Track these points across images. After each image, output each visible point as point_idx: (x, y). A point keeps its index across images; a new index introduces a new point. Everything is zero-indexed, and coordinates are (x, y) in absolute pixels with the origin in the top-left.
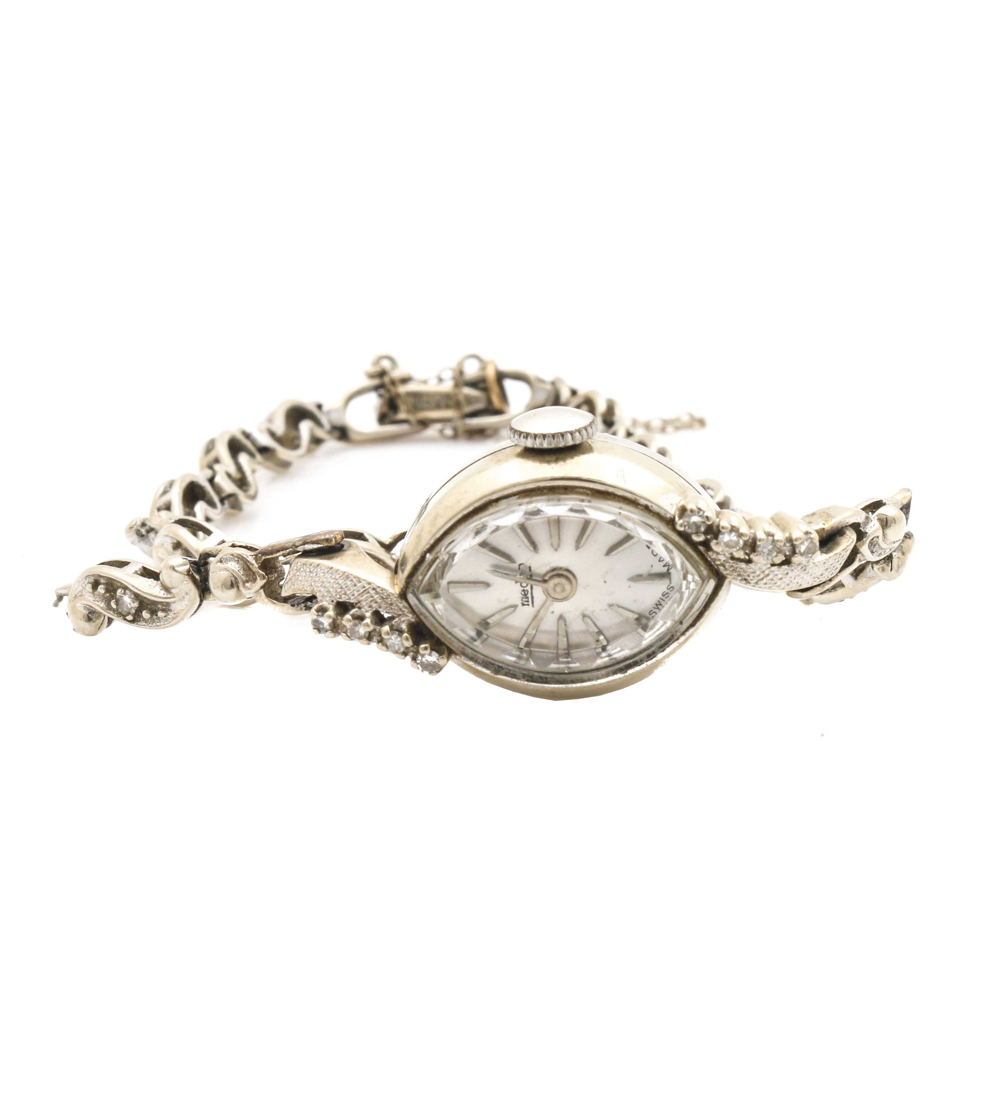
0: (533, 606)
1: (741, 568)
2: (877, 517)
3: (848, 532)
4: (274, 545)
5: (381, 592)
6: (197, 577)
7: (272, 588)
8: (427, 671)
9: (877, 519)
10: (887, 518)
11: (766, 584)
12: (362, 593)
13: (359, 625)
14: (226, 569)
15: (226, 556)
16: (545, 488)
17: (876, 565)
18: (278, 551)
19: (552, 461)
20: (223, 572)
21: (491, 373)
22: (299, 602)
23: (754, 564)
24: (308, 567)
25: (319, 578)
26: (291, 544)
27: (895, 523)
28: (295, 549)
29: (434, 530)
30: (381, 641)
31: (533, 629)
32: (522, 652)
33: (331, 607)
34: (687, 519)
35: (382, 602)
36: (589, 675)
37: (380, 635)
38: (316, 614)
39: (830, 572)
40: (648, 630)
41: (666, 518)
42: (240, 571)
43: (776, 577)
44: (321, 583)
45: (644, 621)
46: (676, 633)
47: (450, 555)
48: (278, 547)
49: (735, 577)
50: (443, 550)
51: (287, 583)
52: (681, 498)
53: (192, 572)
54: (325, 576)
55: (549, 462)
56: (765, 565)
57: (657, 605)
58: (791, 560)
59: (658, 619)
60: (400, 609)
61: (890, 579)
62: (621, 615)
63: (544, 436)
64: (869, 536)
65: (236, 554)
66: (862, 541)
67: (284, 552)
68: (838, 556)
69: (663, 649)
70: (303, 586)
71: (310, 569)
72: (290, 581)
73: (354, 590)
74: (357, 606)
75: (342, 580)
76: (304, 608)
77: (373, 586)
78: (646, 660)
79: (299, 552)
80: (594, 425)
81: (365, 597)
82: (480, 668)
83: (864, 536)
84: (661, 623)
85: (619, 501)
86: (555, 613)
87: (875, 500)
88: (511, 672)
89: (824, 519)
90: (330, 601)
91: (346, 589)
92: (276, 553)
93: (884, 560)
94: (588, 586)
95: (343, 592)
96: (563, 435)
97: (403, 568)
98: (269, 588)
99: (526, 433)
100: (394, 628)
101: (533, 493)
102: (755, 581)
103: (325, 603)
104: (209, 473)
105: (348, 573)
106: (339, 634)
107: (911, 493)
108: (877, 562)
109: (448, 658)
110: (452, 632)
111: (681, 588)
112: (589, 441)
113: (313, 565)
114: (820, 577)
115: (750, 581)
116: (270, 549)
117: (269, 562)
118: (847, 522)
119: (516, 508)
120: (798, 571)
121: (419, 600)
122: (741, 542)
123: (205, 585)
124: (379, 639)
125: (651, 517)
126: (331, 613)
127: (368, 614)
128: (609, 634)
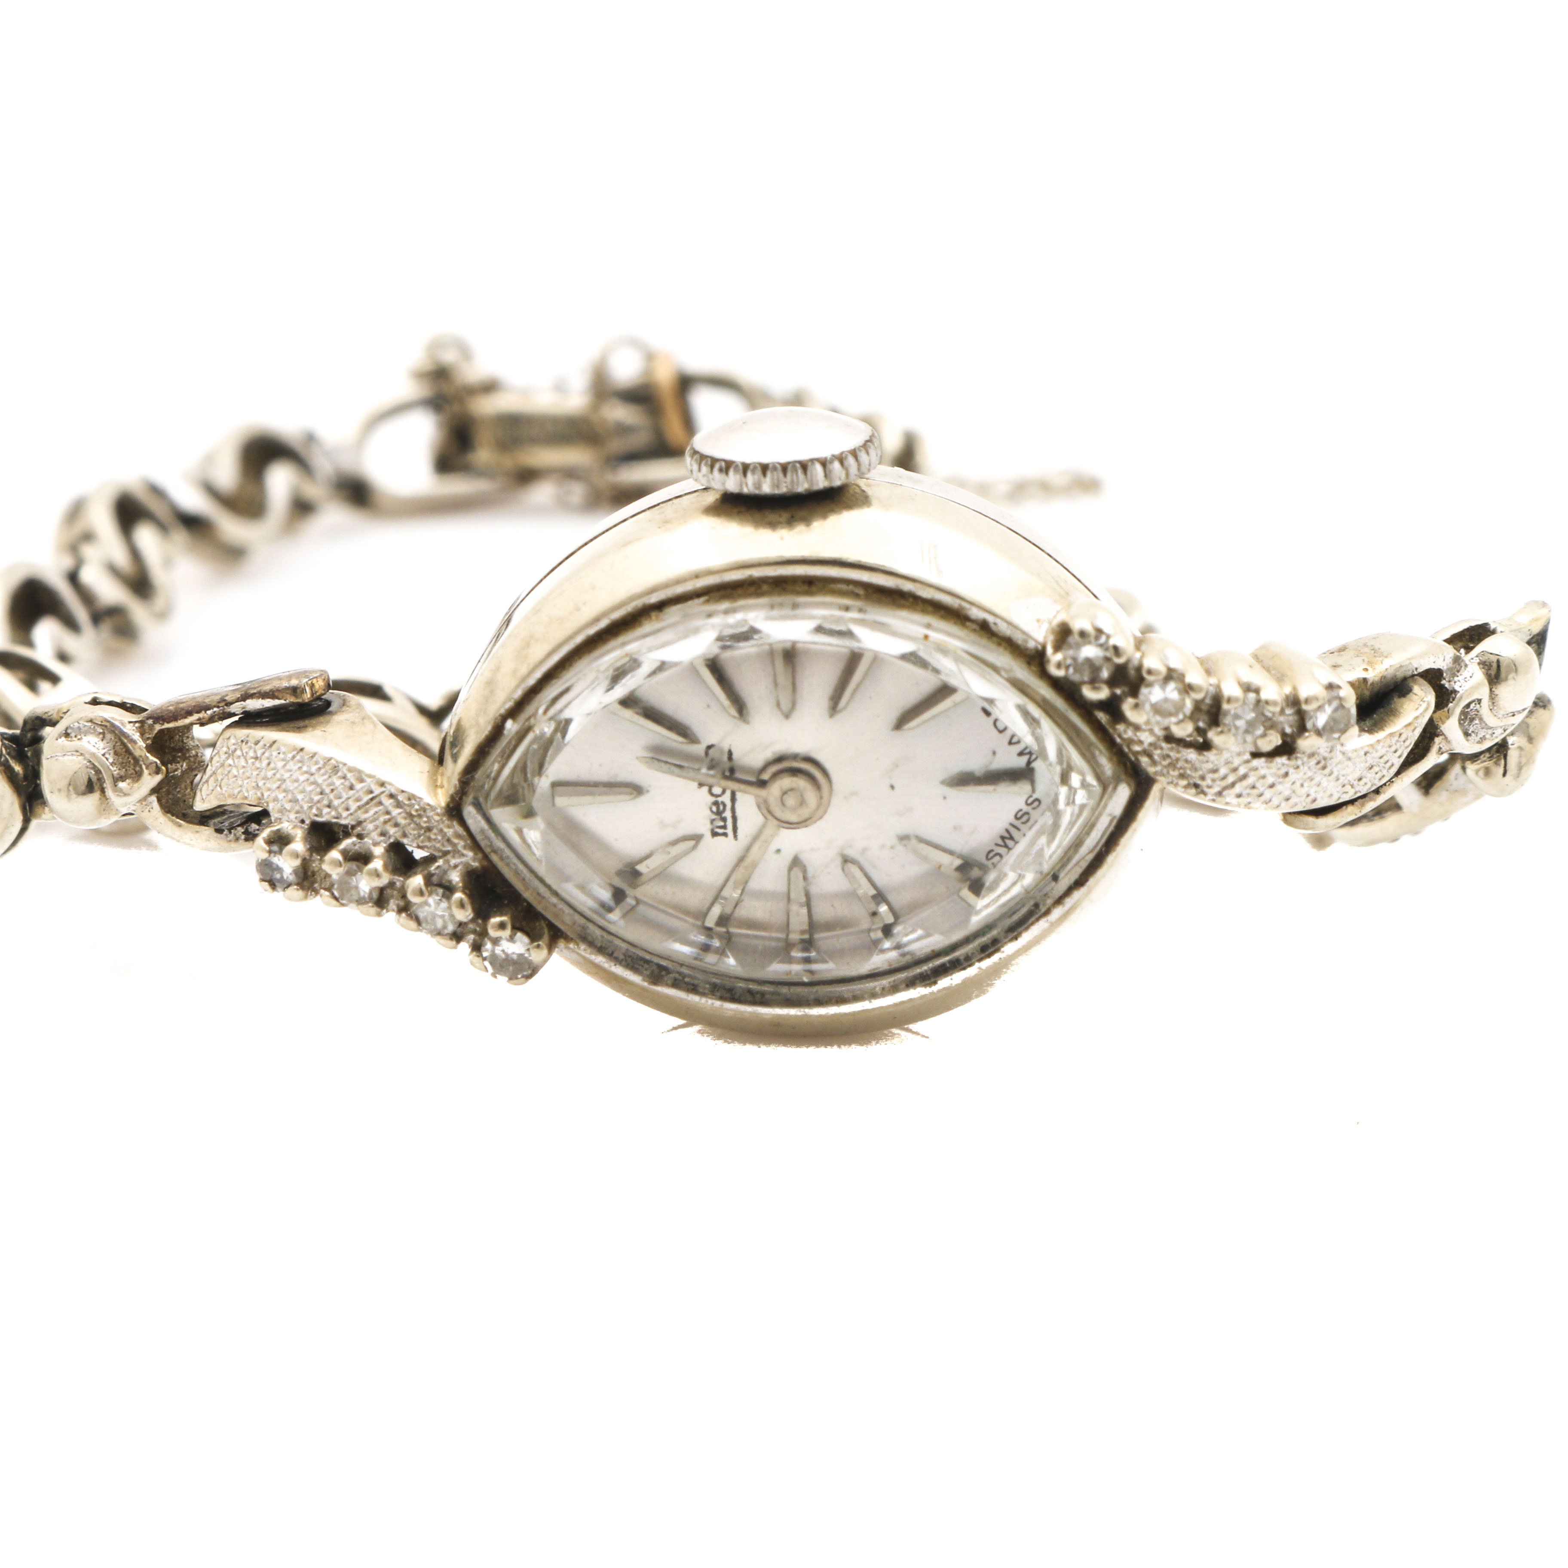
0: (735, 837)
1: (1186, 761)
2: (1477, 658)
3: (1416, 689)
4: (181, 699)
5: (407, 802)
6: (18, 768)
7: (176, 793)
8: (505, 975)
9: (1479, 664)
10: (1498, 661)
11: (1239, 796)
12: (367, 803)
13: (359, 873)
14: (77, 751)
15: (78, 723)
16: (764, 580)
17: (1472, 763)
18: (189, 713)
19: (780, 523)
20: (71, 757)
21: (664, 376)
22: (232, 823)
23: (1214, 751)
24: (250, 748)
25: (273, 772)
26: (217, 698)
27: (1516, 671)
28: (224, 709)
29: (524, 670)
30: (405, 908)
31: (735, 888)
32: (710, 937)
33: (299, 834)
34: (1071, 652)
35: (409, 824)
36: (857, 987)
37: (404, 896)
38: (266, 850)
39: (1376, 773)
40: (983, 892)
41: (1027, 649)
42: (107, 756)
43: (1261, 781)
44: (279, 782)
45: (975, 873)
46: (1045, 900)
47: (559, 723)
48: (188, 703)
49: (1174, 779)
50: (541, 711)
51: (207, 781)
52: (1059, 607)
53: (5, 756)
54: (288, 767)
55: (773, 525)
56: (1239, 754)
57: (1003, 838)
58: (1295, 746)
59: (1007, 869)
60: (449, 840)
61: (1502, 793)
62: (925, 859)
63: (765, 468)
64: (1461, 698)
65: (101, 719)
66: (1446, 709)
67: (201, 715)
68: (1396, 738)
69: (1015, 933)
70: (239, 789)
71: (255, 752)
72: (212, 778)
73: (348, 798)
74: (355, 832)
75: (323, 775)
76: (243, 837)
77: (390, 791)
78: (979, 957)
79: (234, 715)
80: (872, 447)
81: (372, 812)
82: (619, 970)
83: (1451, 700)
84: (1011, 876)
85: (924, 611)
86: (783, 852)
87: (1473, 624)
88: (687, 980)
89: (1366, 660)
90: (297, 821)
91: (332, 796)
92: (186, 718)
93: (1490, 754)
94: (854, 794)
95: (326, 802)
96: (804, 466)
97: (455, 751)
98: (168, 793)
99: (725, 461)
100: (435, 879)
101: (739, 591)
102: (1217, 789)
103: (286, 826)
104: (67, 562)
105: (337, 762)
106: (317, 892)
107: (1550, 611)
108: (1474, 757)
109: (551, 948)
110: (559, 891)
111: (1055, 802)
112: (862, 483)
113: (261, 744)
114: (1356, 783)
115: (1206, 790)
116: (171, 708)
117: (171, 738)
118: (1416, 666)
119: (699, 622)
120: (1309, 768)
121: (488, 820)
122: (1189, 705)
123: (33, 786)
124: (402, 903)
125: (993, 646)
126: (298, 846)
127: (379, 851)
128: (899, 900)
